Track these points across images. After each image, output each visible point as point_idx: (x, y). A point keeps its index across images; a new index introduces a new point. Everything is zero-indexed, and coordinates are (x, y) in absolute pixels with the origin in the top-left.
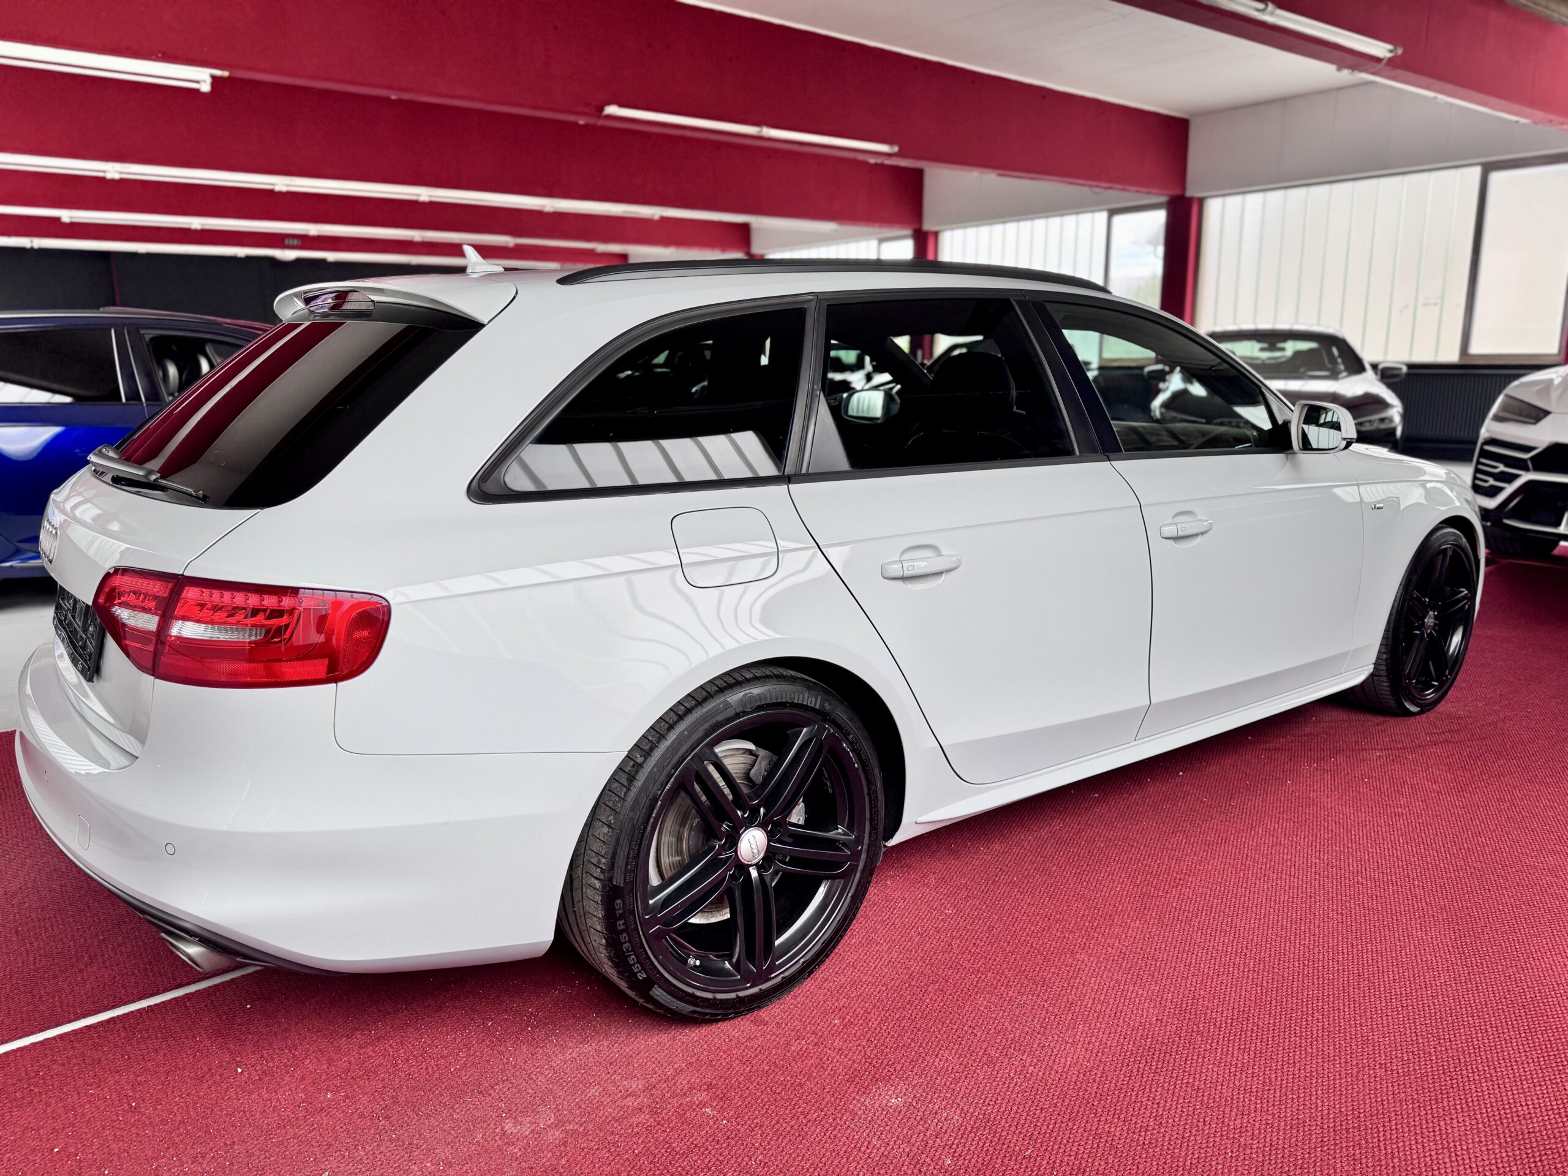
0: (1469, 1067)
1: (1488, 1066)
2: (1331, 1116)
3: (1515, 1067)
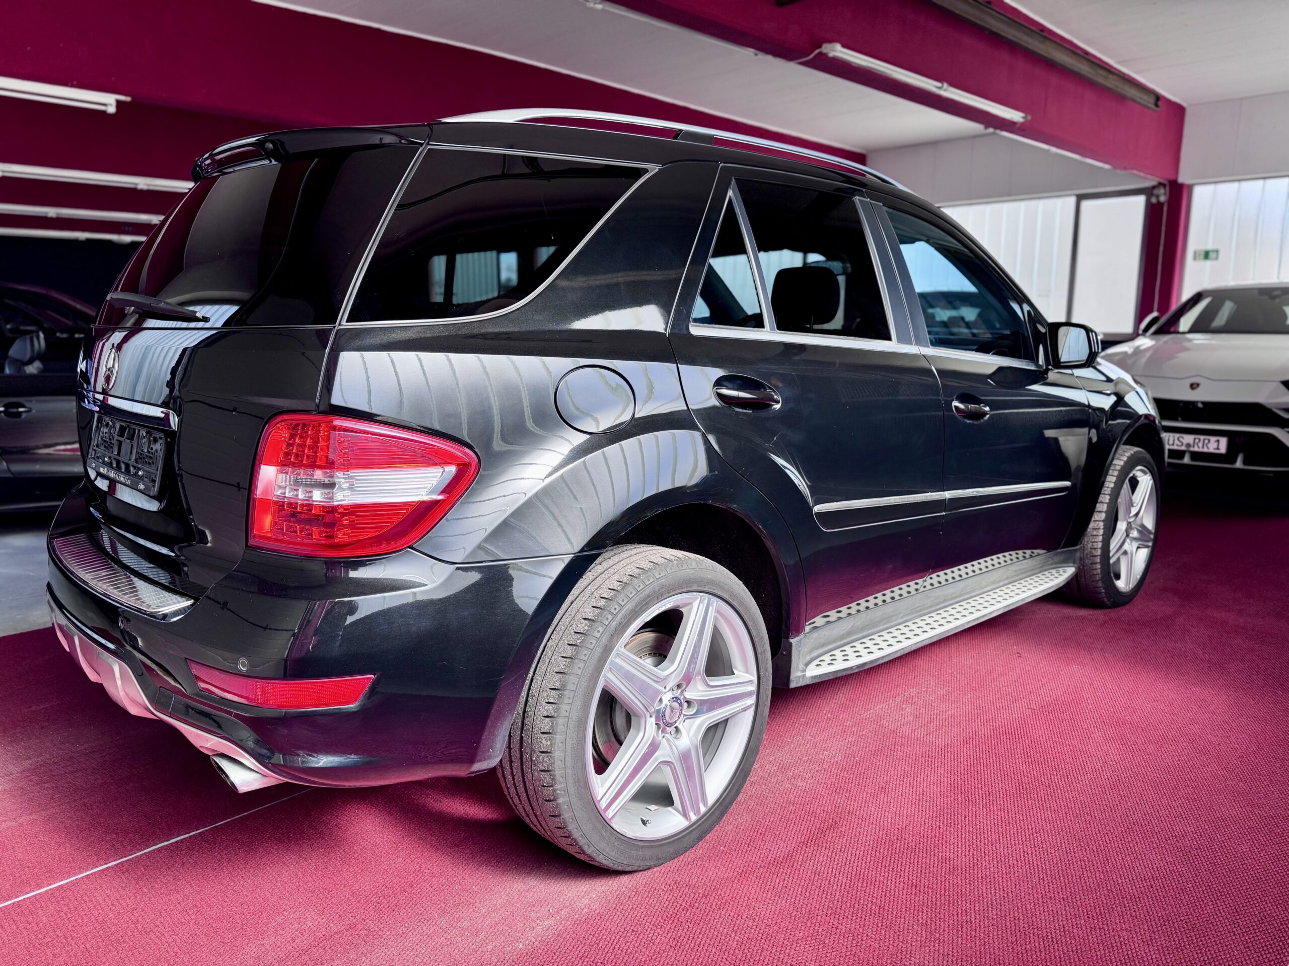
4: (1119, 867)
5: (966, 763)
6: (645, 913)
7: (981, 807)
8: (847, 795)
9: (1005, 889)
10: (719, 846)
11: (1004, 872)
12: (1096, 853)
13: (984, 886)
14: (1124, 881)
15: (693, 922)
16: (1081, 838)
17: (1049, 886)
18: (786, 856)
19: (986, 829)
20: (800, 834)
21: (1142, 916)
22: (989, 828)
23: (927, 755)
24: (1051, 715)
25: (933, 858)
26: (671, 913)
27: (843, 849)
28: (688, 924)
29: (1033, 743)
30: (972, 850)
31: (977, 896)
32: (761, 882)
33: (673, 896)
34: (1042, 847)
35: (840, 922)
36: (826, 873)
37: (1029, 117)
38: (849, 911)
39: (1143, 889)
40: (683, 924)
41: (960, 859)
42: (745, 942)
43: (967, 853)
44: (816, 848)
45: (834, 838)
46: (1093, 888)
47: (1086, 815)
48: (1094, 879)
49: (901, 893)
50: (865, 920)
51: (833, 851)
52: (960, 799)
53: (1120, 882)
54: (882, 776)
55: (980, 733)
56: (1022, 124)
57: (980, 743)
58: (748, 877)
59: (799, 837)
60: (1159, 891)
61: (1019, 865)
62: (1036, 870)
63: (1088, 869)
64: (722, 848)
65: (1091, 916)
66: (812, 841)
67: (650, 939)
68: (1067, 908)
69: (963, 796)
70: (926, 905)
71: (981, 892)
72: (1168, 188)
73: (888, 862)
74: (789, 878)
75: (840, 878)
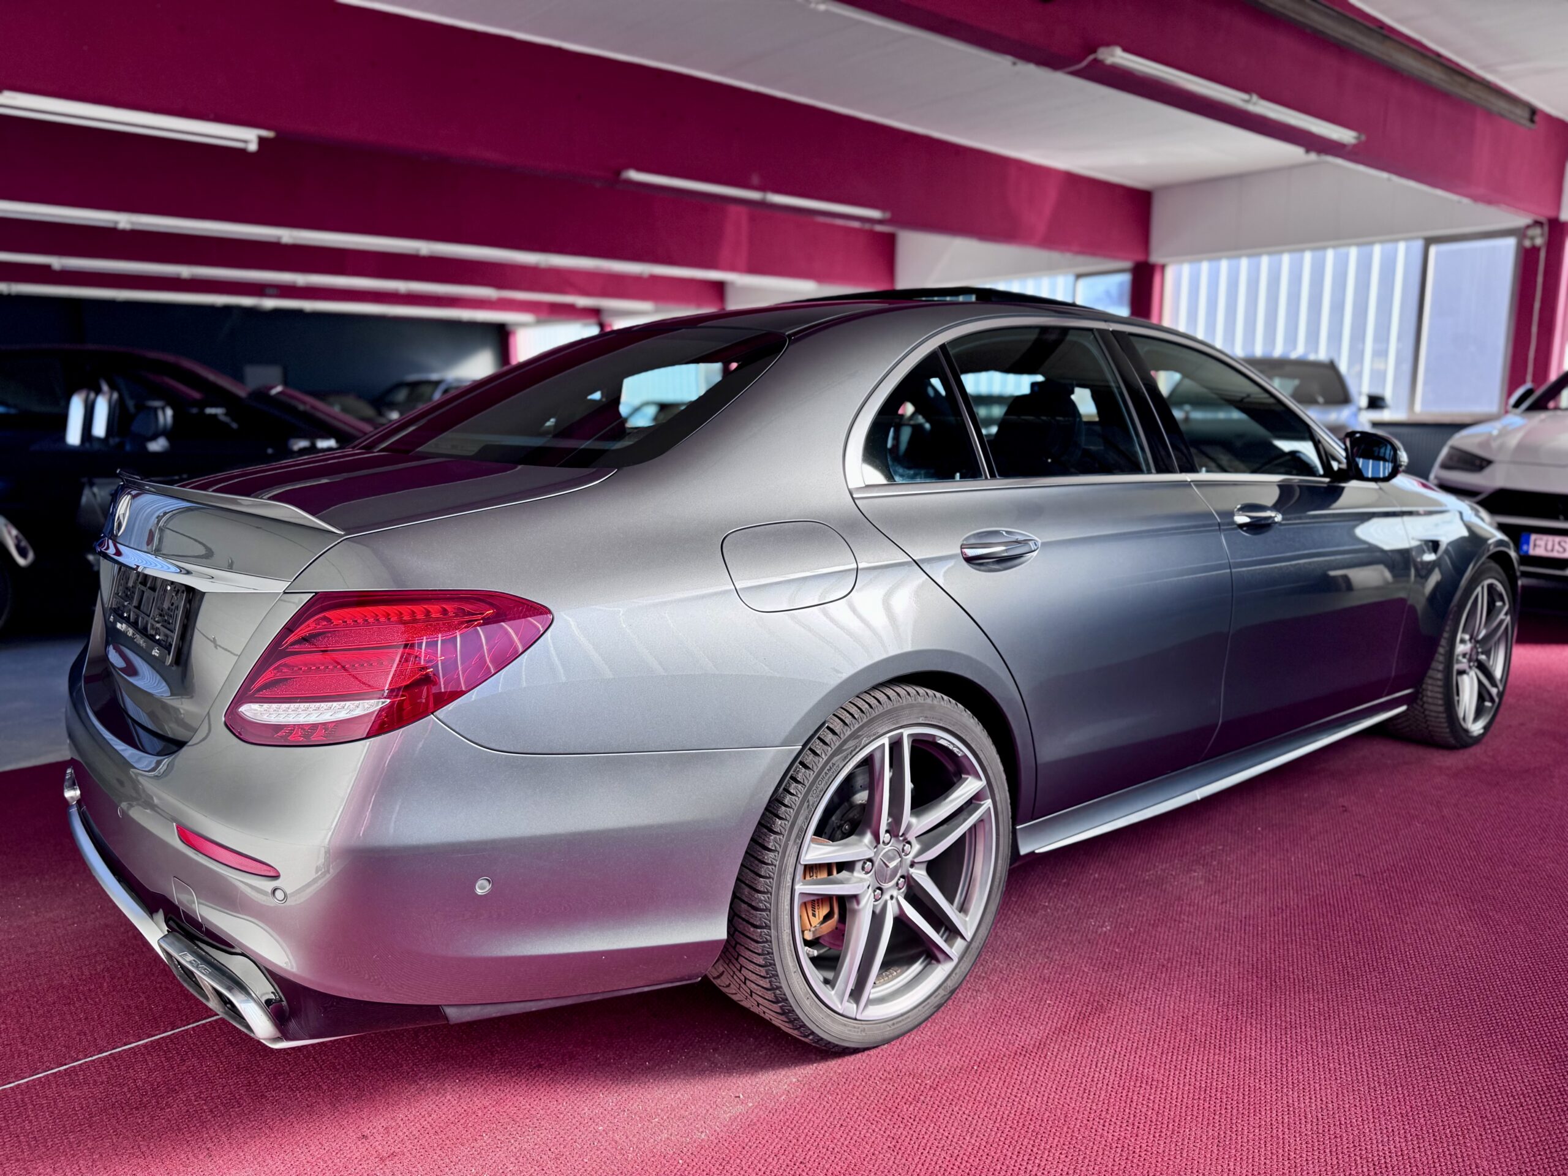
0: (1509, 1010)
1: (1524, 1008)
2: (1402, 1046)
3: (1547, 1009)
4: (1478, 1078)
5: (1272, 940)
6: (857, 1104)
7: (1292, 995)
8: (1117, 973)
9: (1324, 1099)
10: (952, 1028)
11: (1322, 1077)
12: (1446, 1059)
13: (1296, 1093)
14: (1484, 1096)
15: (917, 1119)
16: (1426, 1040)
17: (1382, 1097)
18: (1037, 1044)
19: (1298, 1022)
20: (1056, 1018)
21: (1509, 1141)
22: (1303, 1021)
23: (1222, 929)
24: (1386, 884)
25: (1227, 1055)
26: (890, 1106)
27: (1111, 1039)
28: (911, 1121)
29: (1362, 918)
30: (1279, 1047)
31: (1285, 1106)
32: (1005, 1074)
33: (893, 1086)
34: (1374, 1049)
35: (1106, 1129)
36: (1088, 1067)
37: (1363, 138)
38: (1118, 1116)
39: (1509, 1107)
40: (905, 1121)
41: (1263, 1058)
42: (983, 1147)
43: (1274, 1051)
44: (1075, 1036)
45: (1100, 1024)
46: (1442, 1103)
47: (1432, 1011)
48: (1444, 1092)
49: (1185, 1096)
50: (1138, 1127)
51: (1098, 1041)
52: (1264, 983)
53: (1478, 1097)
54: (1163, 952)
55: (1292, 903)
56: (1355, 146)
57: (1292, 915)
58: (989, 1067)
59: (1055, 1021)
60: (1532, 1111)
61: (1343, 1070)
62: (1365, 1077)
63: (1435, 1079)
64: (956, 1030)
65: (1438, 1138)
66: (1070, 1027)
67: (862, 1136)
68: (1407, 1127)
69: (1269, 980)
70: (1218, 1113)
71: (1291, 1101)
72: (1546, 228)
73: (1169, 1058)
74: (1040, 1071)
75: (1107, 1075)
